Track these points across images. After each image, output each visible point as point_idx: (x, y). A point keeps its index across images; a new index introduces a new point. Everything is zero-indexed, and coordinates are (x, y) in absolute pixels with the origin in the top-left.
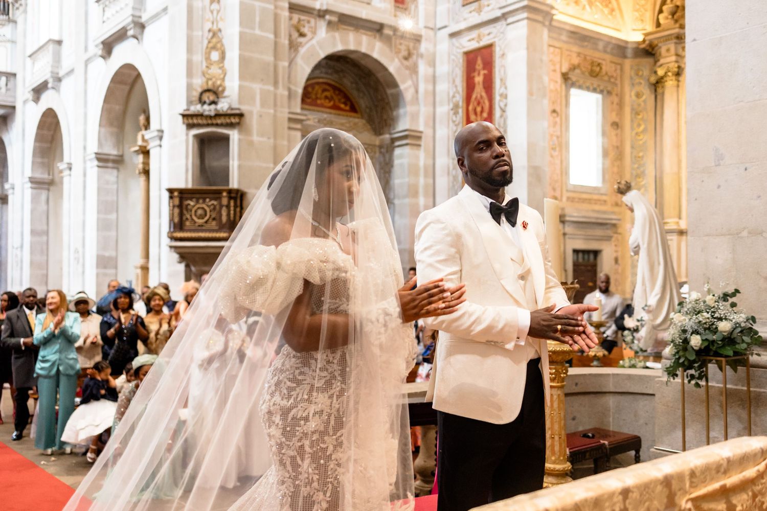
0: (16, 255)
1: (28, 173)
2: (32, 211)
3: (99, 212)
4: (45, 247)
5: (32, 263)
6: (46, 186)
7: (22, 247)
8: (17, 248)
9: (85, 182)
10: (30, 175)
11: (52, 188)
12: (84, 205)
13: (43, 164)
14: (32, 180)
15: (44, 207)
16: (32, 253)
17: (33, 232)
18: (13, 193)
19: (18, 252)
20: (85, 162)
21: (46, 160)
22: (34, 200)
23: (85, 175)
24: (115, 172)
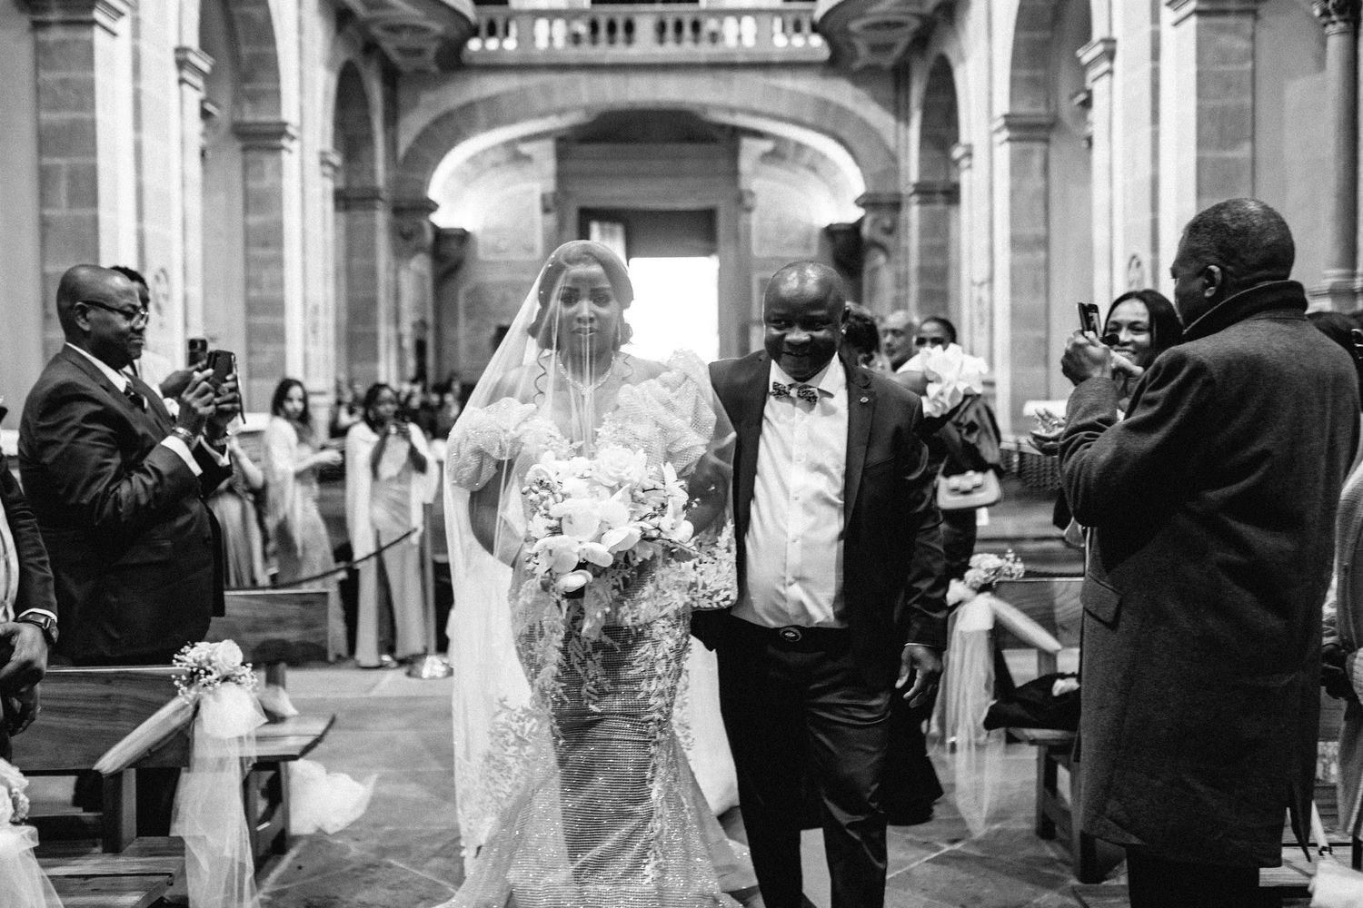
0: (980, 300)
1: (1002, 105)
2: (1013, 193)
3: (1201, 144)
4: (1041, 274)
5: (1015, 314)
6: (1042, 134)
7: (991, 279)
8: (981, 284)
9: (1155, 73)
10: (1006, 110)
11: (1054, 137)
12: (1155, 137)
13: (1034, 83)
14: (1011, 122)
15: (1040, 184)
16: (1015, 290)
17: (1016, 243)
18: (970, 167)
19: (984, 293)
20: (1155, 18)
21: (1040, 73)
22: (1018, 167)
23: (1155, 54)
24: (1247, 22)
